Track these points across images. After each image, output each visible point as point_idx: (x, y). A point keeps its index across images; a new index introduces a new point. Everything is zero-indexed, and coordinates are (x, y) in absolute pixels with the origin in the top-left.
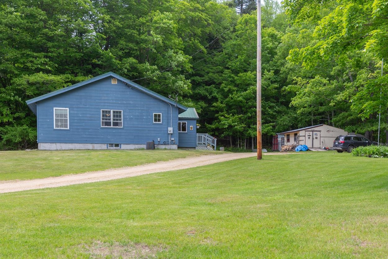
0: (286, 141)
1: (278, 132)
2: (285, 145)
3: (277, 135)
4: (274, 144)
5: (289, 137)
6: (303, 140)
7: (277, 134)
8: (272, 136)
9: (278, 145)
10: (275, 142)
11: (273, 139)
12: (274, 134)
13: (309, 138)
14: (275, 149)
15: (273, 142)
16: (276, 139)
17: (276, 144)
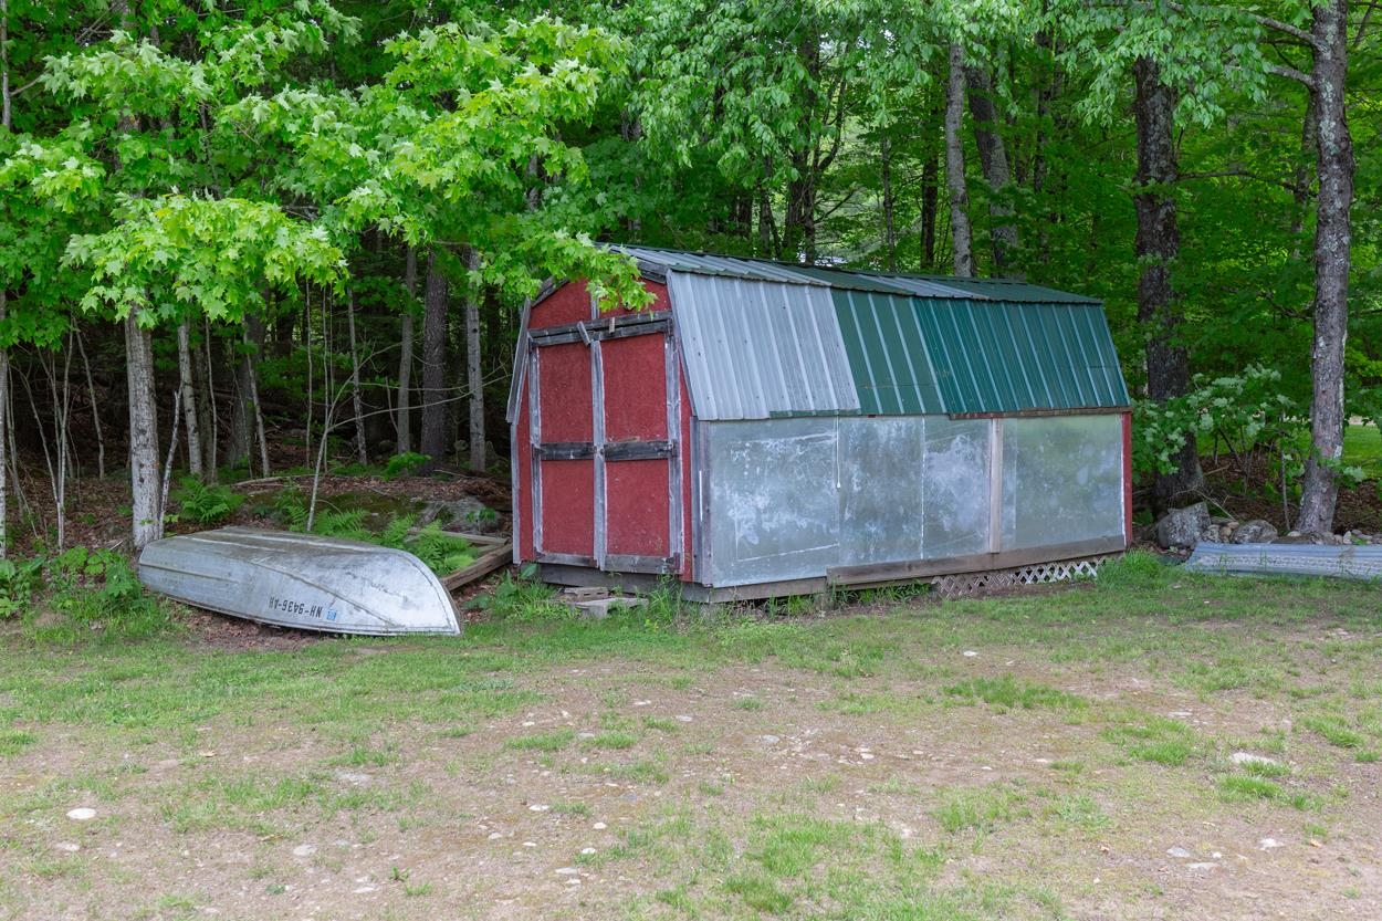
4: (566, 454)
10: (567, 415)
11: (530, 370)
14: (571, 535)
15: (531, 420)
16: (596, 346)
17: (609, 455)
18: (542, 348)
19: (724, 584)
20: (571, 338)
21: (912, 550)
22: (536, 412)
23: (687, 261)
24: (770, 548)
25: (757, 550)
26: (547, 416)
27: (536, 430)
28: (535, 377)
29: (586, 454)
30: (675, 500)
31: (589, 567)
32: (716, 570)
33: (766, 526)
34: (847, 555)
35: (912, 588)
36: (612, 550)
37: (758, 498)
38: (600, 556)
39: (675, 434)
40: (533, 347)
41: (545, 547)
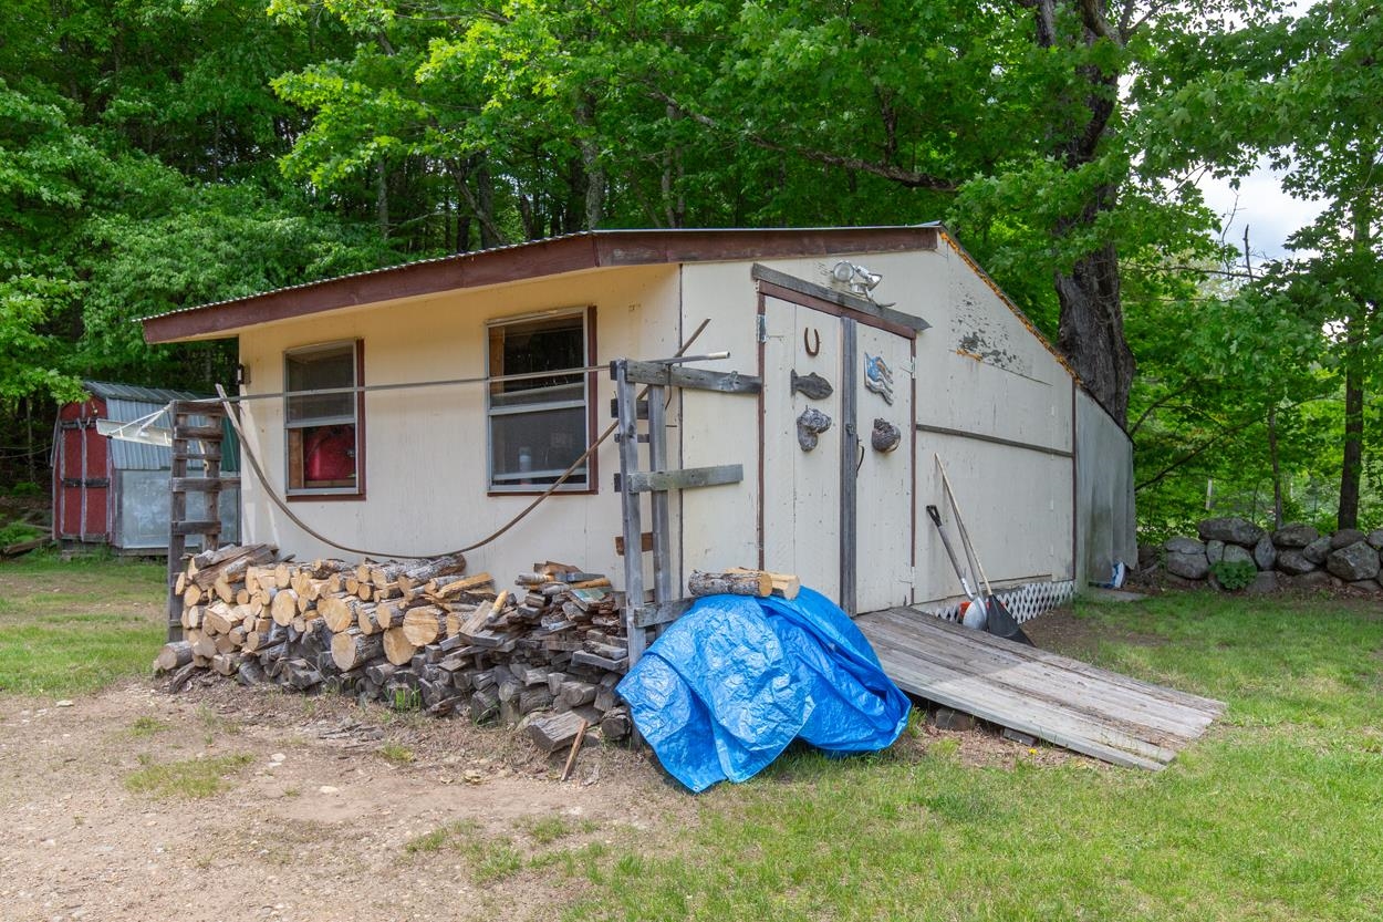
0: (279, 479)
1: (105, 375)
2: (250, 536)
3: (100, 400)
4: (72, 484)
5: (342, 405)
6: (732, 478)
7: (102, 388)
8: (43, 406)
9: (111, 495)
10: (73, 464)
11: (60, 440)
12: (64, 387)
13: (810, 431)
14: (73, 525)
15: (59, 465)
16: (84, 430)
17: (87, 484)
18: (66, 430)
19: (129, 547)
20: (75, 426)
22: (63, 462)
23: (119, 389)
25: (153, 532)
26: (68, 464)
27: (63, 471)
28: (63, 445)
29: (79, 483)
31: (79, 540)
32: (125, 540)
33: (159, 521)
36: (88, 532)
37: (154, 507)
38: (83, 534)
39: (109, 475)
40: (62, 428)
41: (65, 531)
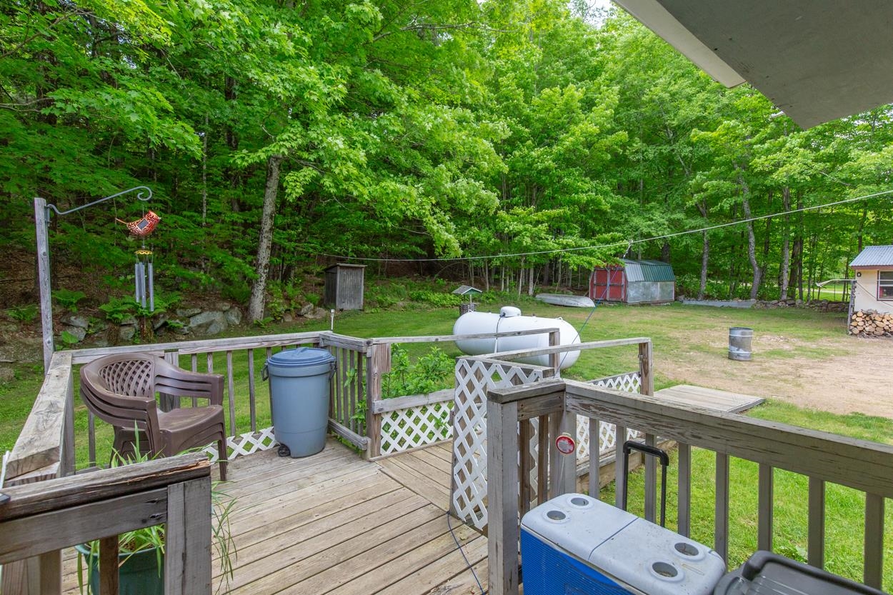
16: (609, 271)
17: (610, 285)
20: (603, 270)
21: (649, 300)
22: (595, 279)
24: (634, 298)
26: (598, 279)
27: (595, 281)
28: (595, 274)
29: (606, 285)
30: (623, 292)
31: (605, 300)
32: (629, 300)
33: (634, 295)
34: (642, 300)
35: (649, 305)
36: (610, 298)
37: (633, 292)
38: (608, 298)
39: (623, 283)
41: (596, 297)
